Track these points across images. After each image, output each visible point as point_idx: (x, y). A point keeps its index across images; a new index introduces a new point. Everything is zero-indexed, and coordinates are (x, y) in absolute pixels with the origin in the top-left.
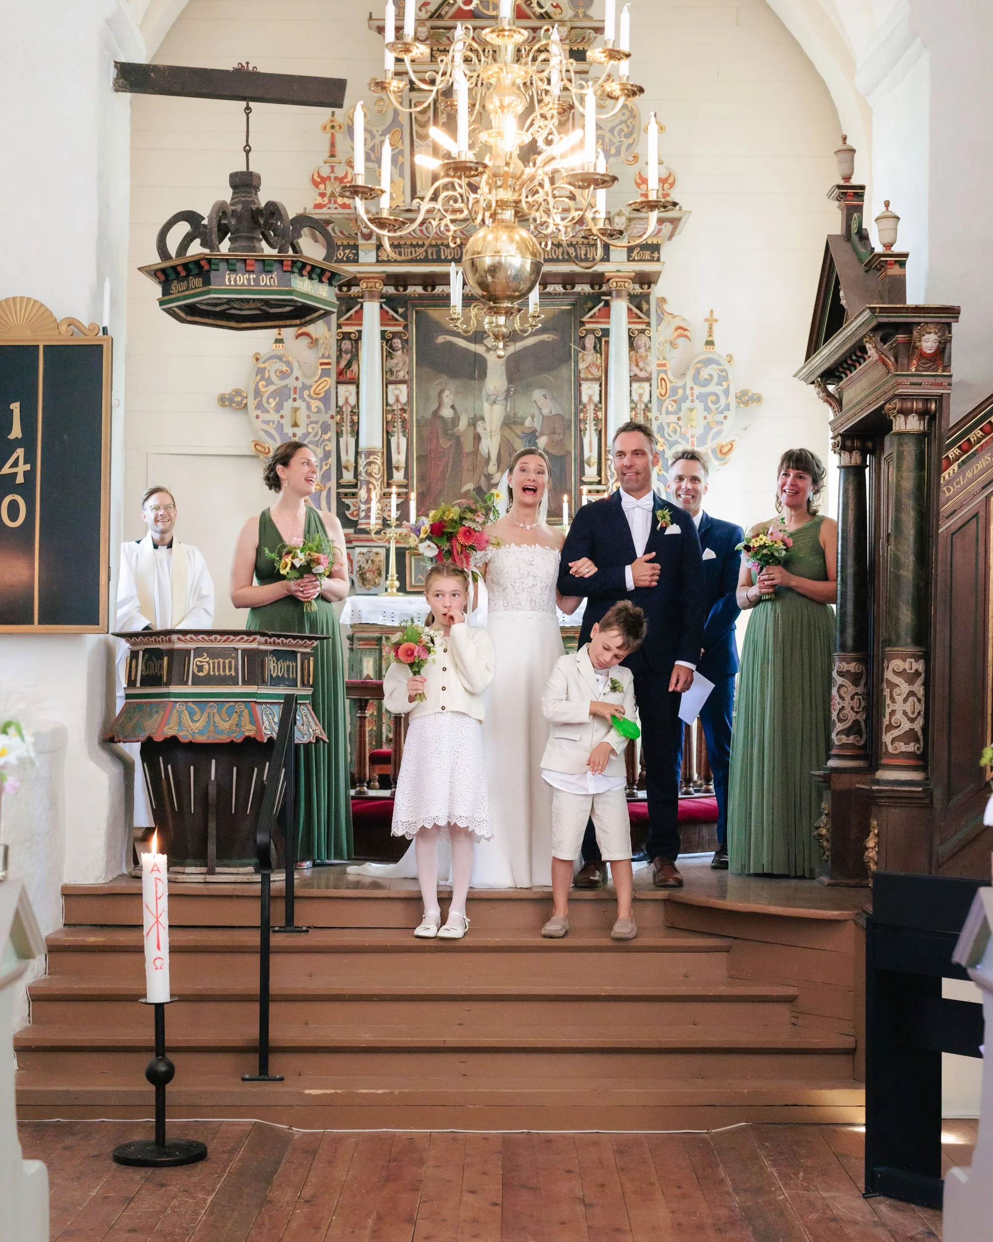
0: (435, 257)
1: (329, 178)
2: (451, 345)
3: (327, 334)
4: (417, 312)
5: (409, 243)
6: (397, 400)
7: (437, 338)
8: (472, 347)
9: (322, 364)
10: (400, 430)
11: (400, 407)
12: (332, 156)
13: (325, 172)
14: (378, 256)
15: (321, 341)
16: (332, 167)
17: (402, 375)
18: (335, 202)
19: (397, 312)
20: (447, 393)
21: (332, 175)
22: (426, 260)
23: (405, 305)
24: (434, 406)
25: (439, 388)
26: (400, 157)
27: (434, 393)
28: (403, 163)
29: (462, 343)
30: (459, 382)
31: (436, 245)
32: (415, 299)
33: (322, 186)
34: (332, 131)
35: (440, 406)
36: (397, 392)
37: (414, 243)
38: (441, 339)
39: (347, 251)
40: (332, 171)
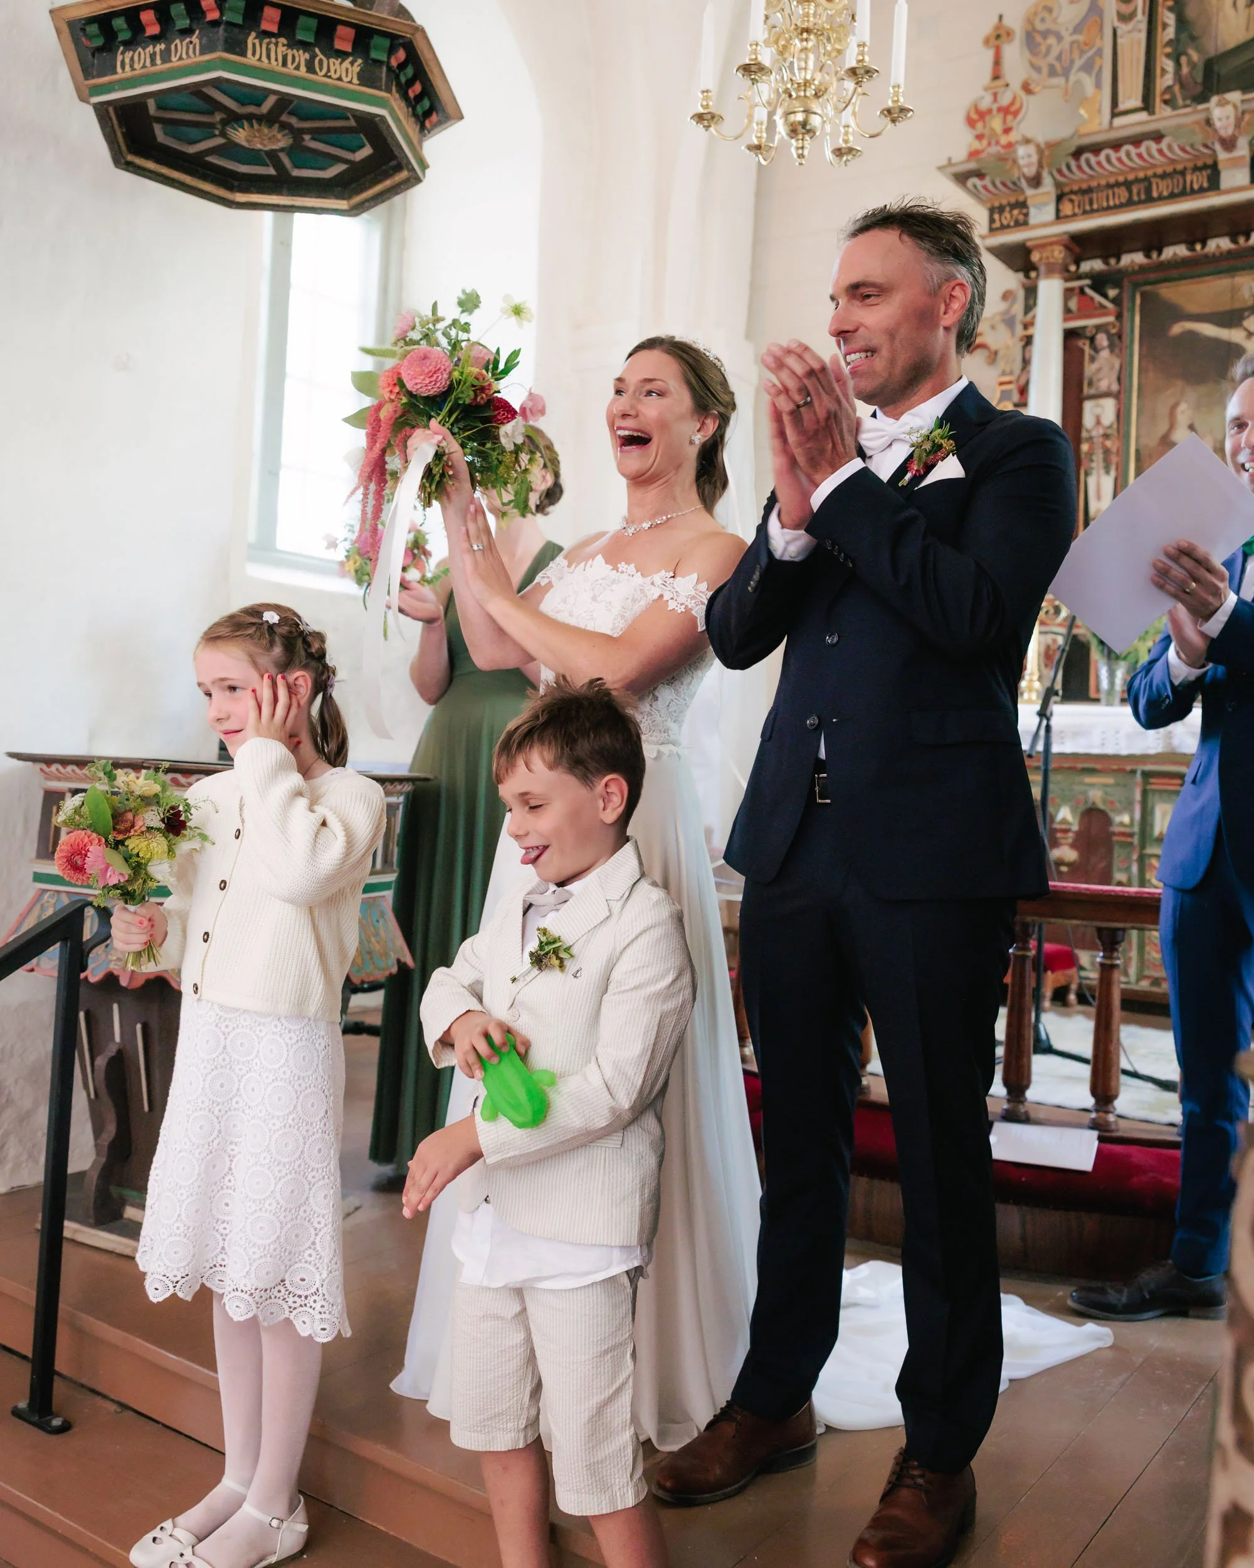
0: (1143, 197)
1: (990, 111)
2: (1192, 334)
3: (1010, 342)
4: (1143, 295)
5: (1103, 182)
6: (1098, 422)
7: (1170, 327)
8: (1224, 334)
9: (1001, 384)
10: (1102, 464)
11: (1101, 431)
12: (996, 77)
13: (986, 103)
14: (1058, 211)
15: (1001, 353)
16: (995, 95)
17: (1103, 385)
18: (997, 143)
19: (1105, 296)
20: (1183, 407)
21: (995, 107)
22: (1130, 204)
23: (1117, 284)
24: (1162, 428)
25: (1171, 401)
26: (1098, 59)
27: (1163, 410)
28: (1101, 68)
29: (1208, 330)
30: (1203, 389)
31: (1146, 179)
32: (1134, 273)
33: (979, 125)
34: (997, 43)
35: (1172, 426)
36: (1098, 411)
37: (1112, 180)
38: (1177, 329)
39: (1016, 212)
40: (995, 100)
